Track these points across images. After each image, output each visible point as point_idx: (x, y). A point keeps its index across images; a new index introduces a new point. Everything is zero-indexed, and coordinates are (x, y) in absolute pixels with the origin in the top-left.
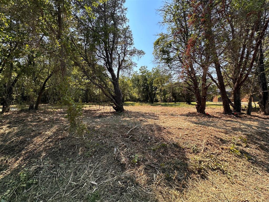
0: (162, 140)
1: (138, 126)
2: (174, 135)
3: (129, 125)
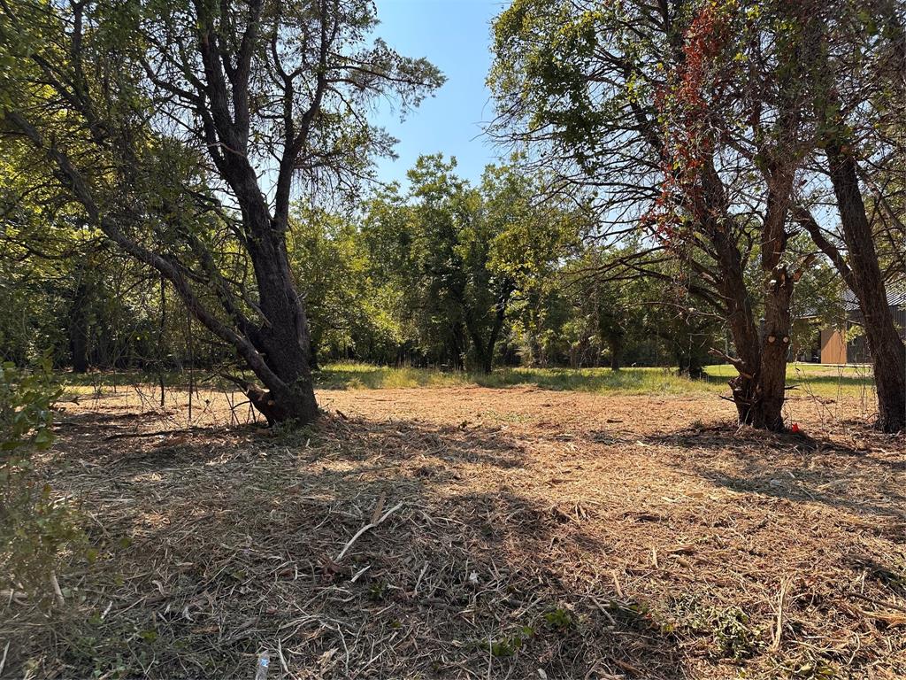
0: (550, 590)
1: (404, 506)
2: (617, 558)
3: (348, 503)
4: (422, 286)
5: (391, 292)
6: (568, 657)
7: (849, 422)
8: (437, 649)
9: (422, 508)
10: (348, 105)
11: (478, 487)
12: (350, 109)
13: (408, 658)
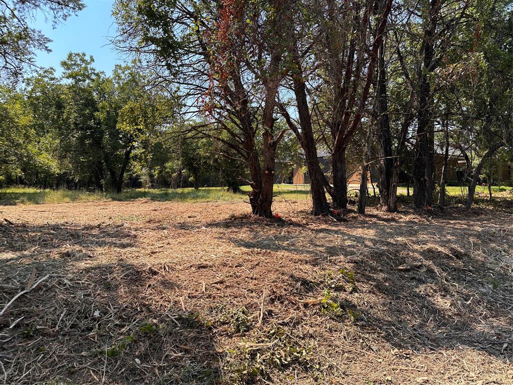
0: (145, 313)
1: (51, 277)
2: (184, 291)
3: (9, 278)
4: (74, 137)
5: (50, 140)
6: (153, 349)
7: (302, 212)
8: (71, 360)
9: (64, 277)
10: (12, 12)
11: (104, 261)
12: (14, 14)
13: (50, 369)
